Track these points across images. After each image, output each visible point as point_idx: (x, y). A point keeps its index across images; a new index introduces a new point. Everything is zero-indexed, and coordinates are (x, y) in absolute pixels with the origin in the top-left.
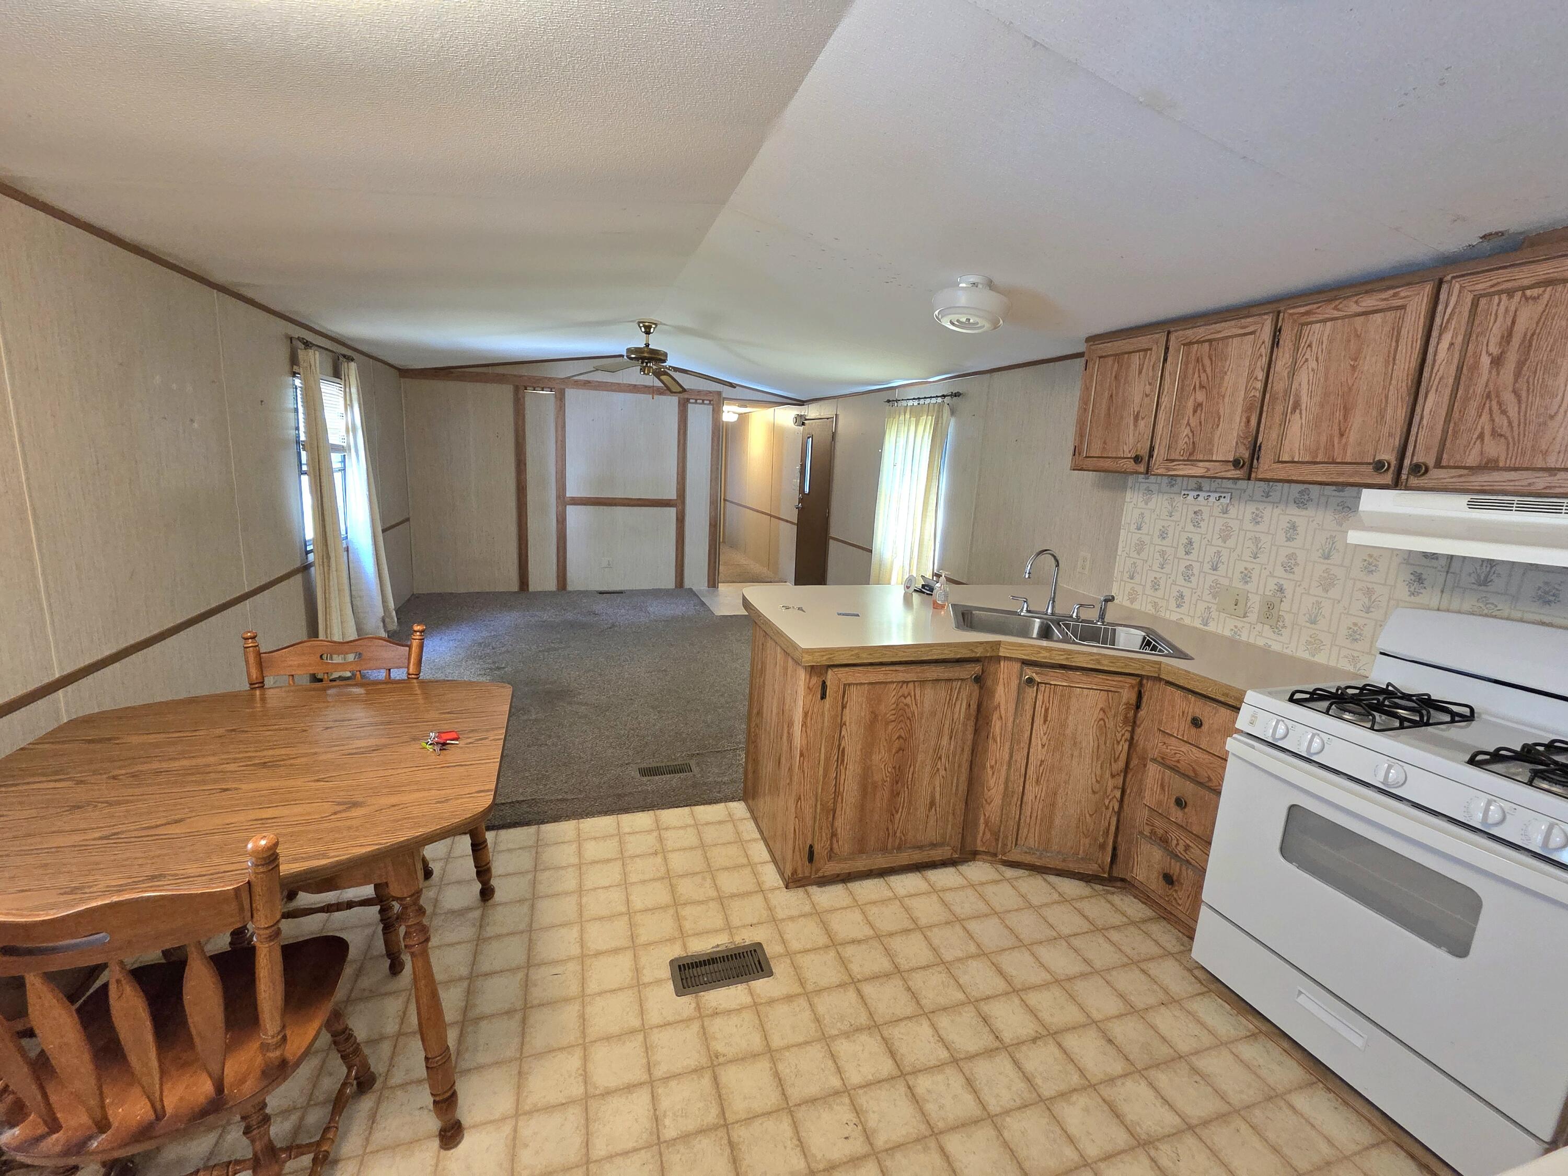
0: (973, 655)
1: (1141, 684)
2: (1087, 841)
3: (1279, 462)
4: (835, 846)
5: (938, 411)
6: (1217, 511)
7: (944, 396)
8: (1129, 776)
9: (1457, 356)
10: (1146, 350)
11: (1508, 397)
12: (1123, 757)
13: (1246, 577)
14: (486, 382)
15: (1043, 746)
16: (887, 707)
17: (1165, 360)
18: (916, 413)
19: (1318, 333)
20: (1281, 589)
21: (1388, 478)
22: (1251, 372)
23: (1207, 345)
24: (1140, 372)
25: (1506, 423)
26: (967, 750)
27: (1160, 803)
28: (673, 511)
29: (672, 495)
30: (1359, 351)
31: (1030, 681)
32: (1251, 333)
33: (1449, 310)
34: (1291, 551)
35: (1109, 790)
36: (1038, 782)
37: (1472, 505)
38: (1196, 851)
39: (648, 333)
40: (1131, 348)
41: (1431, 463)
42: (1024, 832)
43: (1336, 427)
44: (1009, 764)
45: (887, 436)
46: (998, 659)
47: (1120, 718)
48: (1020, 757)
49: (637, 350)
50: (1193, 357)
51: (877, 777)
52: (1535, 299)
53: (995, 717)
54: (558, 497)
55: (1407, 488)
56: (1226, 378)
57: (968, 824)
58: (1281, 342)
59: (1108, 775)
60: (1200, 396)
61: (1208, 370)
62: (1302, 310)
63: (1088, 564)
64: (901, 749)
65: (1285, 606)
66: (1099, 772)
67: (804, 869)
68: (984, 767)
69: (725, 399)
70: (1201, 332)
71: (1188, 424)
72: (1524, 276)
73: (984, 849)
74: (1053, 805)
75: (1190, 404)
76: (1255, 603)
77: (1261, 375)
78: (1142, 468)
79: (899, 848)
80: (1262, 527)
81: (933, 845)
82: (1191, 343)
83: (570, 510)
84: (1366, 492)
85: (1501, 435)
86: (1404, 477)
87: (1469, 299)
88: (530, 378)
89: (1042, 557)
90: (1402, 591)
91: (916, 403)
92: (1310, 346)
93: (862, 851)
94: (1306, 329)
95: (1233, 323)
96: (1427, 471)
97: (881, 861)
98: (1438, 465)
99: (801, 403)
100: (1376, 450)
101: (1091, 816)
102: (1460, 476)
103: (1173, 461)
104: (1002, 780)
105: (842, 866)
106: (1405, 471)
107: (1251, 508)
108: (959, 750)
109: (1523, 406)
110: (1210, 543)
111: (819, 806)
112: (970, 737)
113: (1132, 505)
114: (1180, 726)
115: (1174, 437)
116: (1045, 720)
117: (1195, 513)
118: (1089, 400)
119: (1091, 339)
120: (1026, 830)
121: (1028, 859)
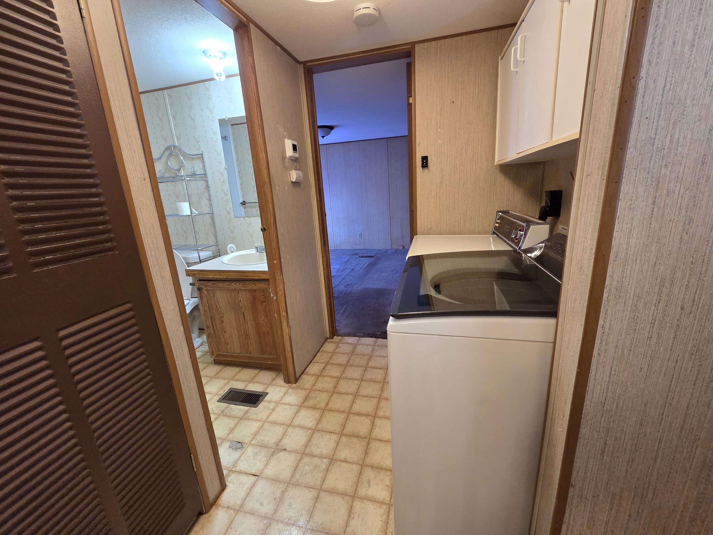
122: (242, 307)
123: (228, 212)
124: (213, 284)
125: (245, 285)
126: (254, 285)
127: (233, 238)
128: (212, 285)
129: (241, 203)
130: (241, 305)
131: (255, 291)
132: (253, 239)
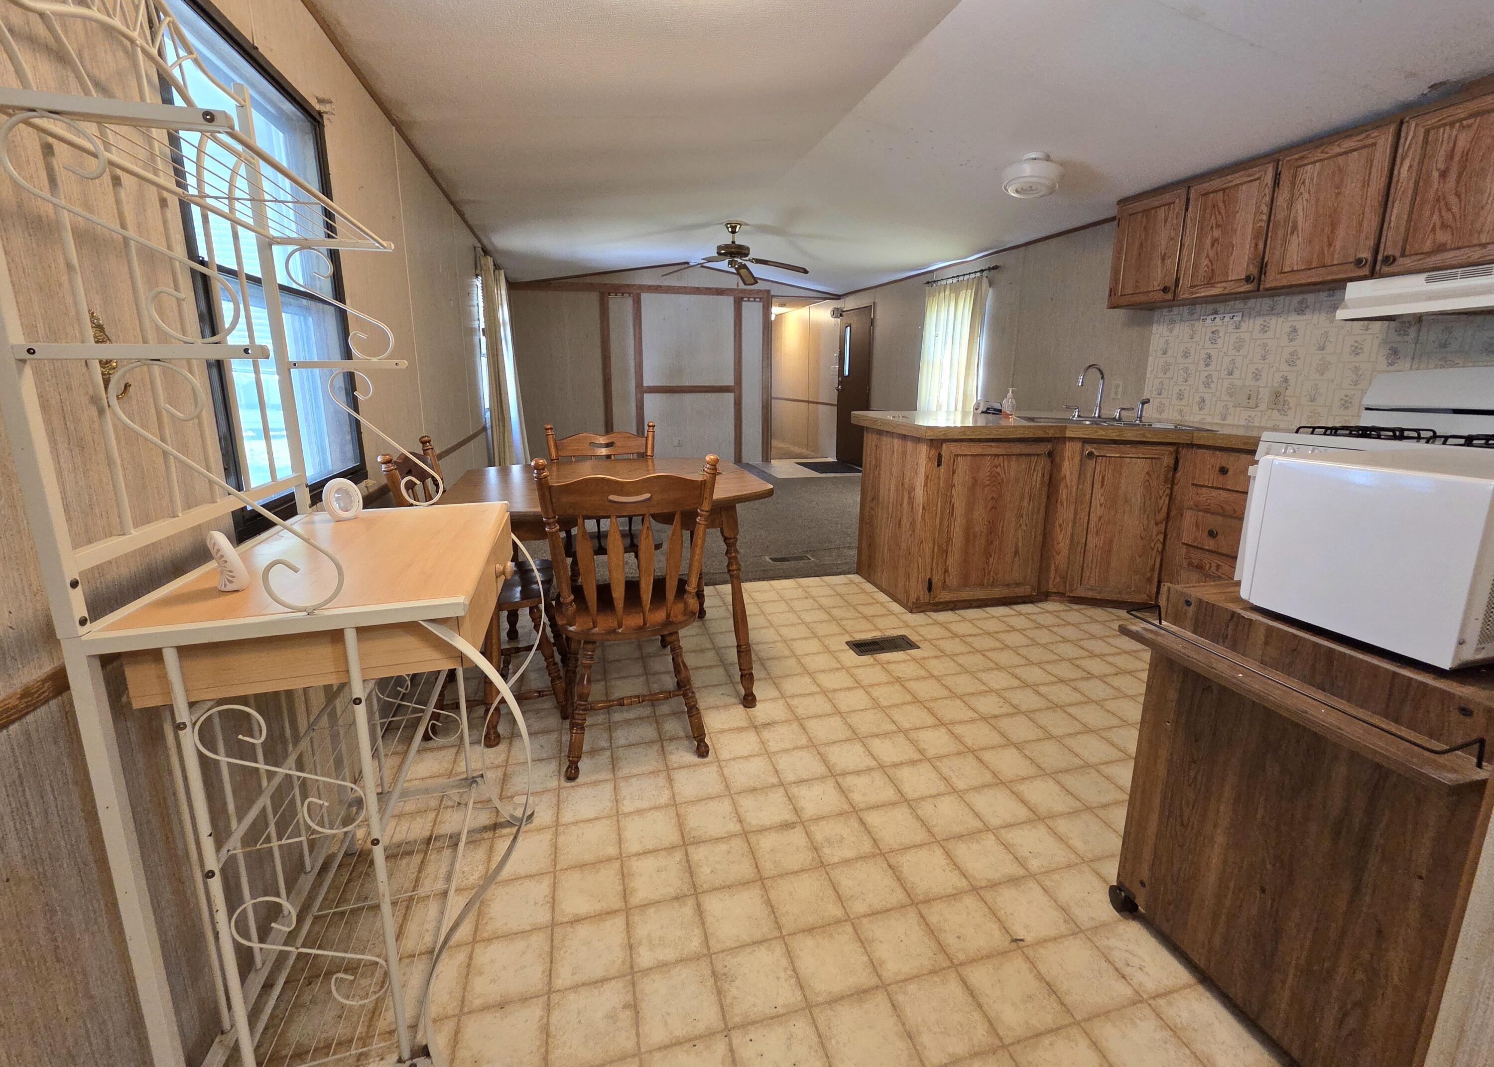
0: (1046, 436)
1: (1177, 452)
2: (1137, 577)
3: (1282, 273)
4: (947, 579)
5: (978, 285)
6: (1231, 328)
7: (982, 271)
8: (1170, 523)
9: (1414, 175)
10: (1169, 204)
11: (1453, 200)
12: (1165, 510)
13: (1257, 376)
14: (578, 290)
15: (1101, 505)
16: (984, 474)
17: (1187, 209)
18: (956, 290)
19: (1310, 172)
20: (1286, 380)
21: (1366, 271)
22: (1258, 207)
23: (1221, 193)
24: (1166, 222)
25: (1451, 216)
26: (1042, 510)
27: (1195, 539)
28: (730, 397)
29: (730, 381)
30: (1342, 180)
31: (1091, 454)
32: (1256, 180)
33: (1408, 142)
34: (1292, 349)
35: (1154, 534)
36: (1097, 533)
37: (1428, 280)
38: (1226, 568)
39: (734, 232)
40: (1157, 204)
41: (1398, 254)
42: (1087, 573)
43: (1325, 240)
44: (1074, 523)
45: (928, 313)
46: (1063, 440)
47: (1162, 477)
48: (1083, 515)
49: (726, 247)
50: (1210, 204)
51: (977, 529)
52: (1469, 126)
53: (1062, 486)
54: (637, 387)
55: (1382, 276)
56: (1238, 215)
57: (1043, 569)
58: (1281, 183)
59: (1153, 522)
60: (1217, 233)
61: (1223, 211)
62: (1296, 156)
63: (1120, 390)
64: (994, 508)
65: (1288, 393)
66: (1146, 523)
67: (925, 597)
68: (1054, 526)
69: (773, 296)
70: (1216, 183)
71: (1208, 256)
72: (1461, 111)
73: (1055, 590)
74: (1110, 551)
75: (1208, 241)
76: (1265, 395)
77: (1265, 209)
78: (1169, 296)
79: (993, 585)
80: (1270, 334)
81: (1018, 585)
82: (1207, 194)
83: (648, 398)
84: (1350, 285)
85: (1448, 227)
86: (1378, 268)
87: (1422, 131)
88: (612, 285)
89: (1090, 370)
90: (1382, 363)
91: (955, 280)
92: (1304, 183)
93: (965, 586)
94: (1300, 170)
95: (1242, 173)
96: (1395, 259)
97: (980, 594)
98: (1403, 255)
99: (837, 297)
100: (1356, 251)
101: (1140, 556)
102: (1420, 260)
103: (1196, 286)
104: (1069, 533)
105: (952, 595)
106: (1379, 264)
107: (1260, 321)
108: (1036, 510)
109: (1463, 203)
110: (1226, 354)
111: (936, 548)
112: (1044, 500)
113: (1158, 336)
114: (1209, 477)
115: (1196, 267)
116: (1102, 485)
117: (1213, 332)
118: (1122, 247)
119: (1122, 202)
120: (1088, 573)
121: (1090, 594)
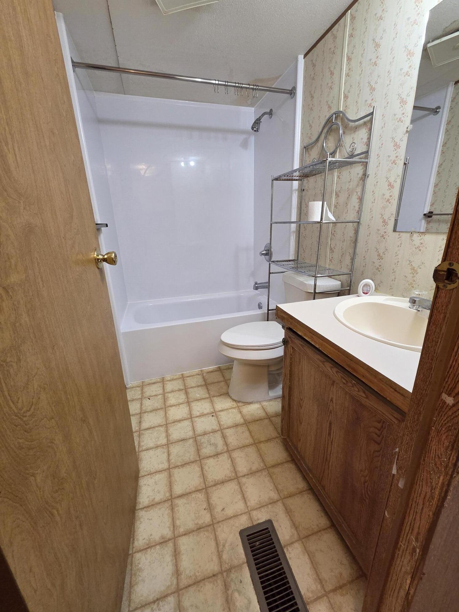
122: (331, 412)
123: (384, 221)
124: (301, 345)
125: (347, 382)
126: (364, 395)
127: (378, 269)
128: (299, 345)
129: (425, 215)
130: (331, 408)
131: (362, 406)
132: (415, 279)
